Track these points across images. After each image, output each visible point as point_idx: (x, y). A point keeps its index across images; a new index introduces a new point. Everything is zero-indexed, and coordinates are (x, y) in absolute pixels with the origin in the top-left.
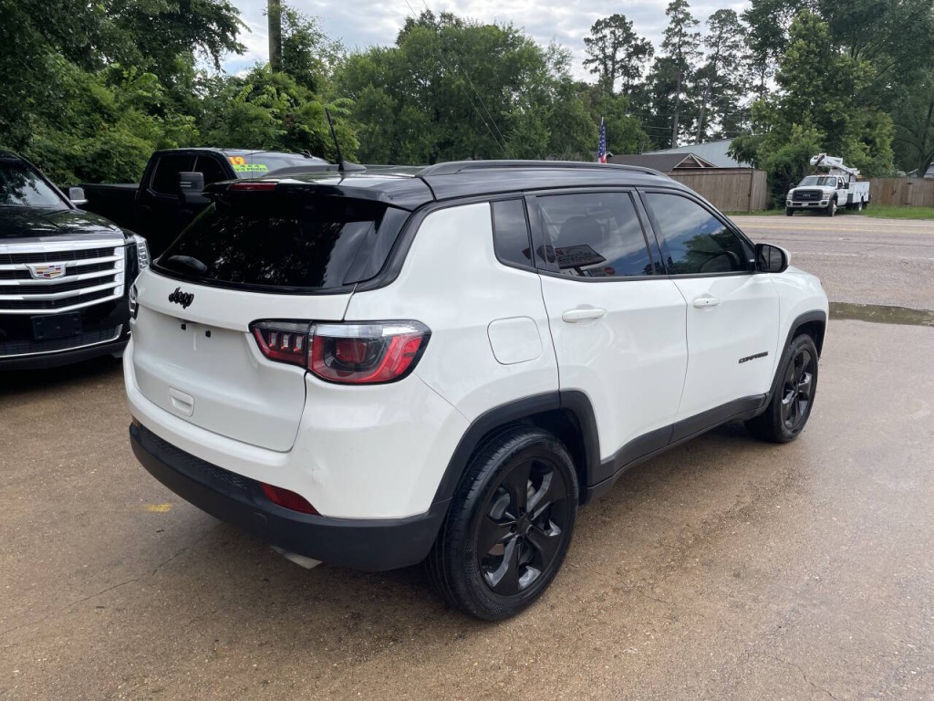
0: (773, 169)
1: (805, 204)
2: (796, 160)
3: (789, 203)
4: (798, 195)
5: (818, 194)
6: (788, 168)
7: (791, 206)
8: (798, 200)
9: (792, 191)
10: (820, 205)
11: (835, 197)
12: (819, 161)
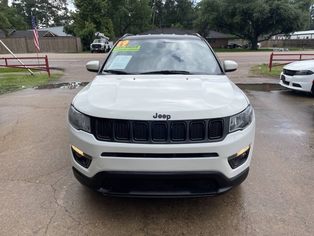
0: (82, 37)
1: (97, 49)
2: (89, 34)
3: (91, 49)
4: (94, 46)
5: (100, 46)
6: (87, 37)
7: (92, 50)
8: (94, 48)
9: (91, 45)
10: (101, 49)
11: (105, 47)
12: (98, 35)
